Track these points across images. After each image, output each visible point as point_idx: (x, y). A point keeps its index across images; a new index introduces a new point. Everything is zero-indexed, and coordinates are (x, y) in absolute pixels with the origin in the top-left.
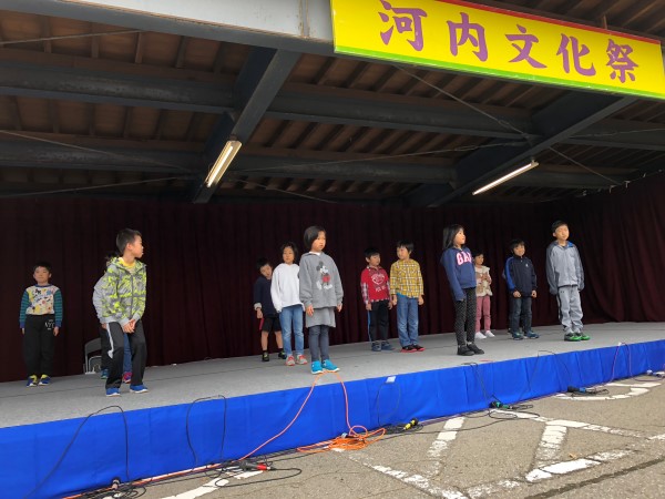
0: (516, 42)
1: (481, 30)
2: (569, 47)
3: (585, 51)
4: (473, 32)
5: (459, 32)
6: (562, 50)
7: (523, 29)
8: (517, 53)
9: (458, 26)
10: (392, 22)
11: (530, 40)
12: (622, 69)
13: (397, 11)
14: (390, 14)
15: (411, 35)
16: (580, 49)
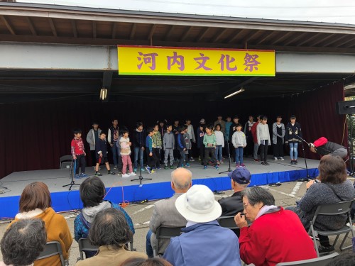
0: (199, 61)
1: (182, 58)
2: (225, 60)
3: (233, 60)
4: (179, 59)
5: (172, 60)
6: (221, 61)
7: (202, 55)
8: (199, 65)
9: (172, 57)
10: (142, 60)
11: (205, 59)
12: (251, 66)
13: (145, 55)
14: (142, 57)
15: (150, 64)
16: (230, 59)
